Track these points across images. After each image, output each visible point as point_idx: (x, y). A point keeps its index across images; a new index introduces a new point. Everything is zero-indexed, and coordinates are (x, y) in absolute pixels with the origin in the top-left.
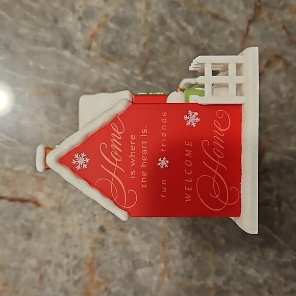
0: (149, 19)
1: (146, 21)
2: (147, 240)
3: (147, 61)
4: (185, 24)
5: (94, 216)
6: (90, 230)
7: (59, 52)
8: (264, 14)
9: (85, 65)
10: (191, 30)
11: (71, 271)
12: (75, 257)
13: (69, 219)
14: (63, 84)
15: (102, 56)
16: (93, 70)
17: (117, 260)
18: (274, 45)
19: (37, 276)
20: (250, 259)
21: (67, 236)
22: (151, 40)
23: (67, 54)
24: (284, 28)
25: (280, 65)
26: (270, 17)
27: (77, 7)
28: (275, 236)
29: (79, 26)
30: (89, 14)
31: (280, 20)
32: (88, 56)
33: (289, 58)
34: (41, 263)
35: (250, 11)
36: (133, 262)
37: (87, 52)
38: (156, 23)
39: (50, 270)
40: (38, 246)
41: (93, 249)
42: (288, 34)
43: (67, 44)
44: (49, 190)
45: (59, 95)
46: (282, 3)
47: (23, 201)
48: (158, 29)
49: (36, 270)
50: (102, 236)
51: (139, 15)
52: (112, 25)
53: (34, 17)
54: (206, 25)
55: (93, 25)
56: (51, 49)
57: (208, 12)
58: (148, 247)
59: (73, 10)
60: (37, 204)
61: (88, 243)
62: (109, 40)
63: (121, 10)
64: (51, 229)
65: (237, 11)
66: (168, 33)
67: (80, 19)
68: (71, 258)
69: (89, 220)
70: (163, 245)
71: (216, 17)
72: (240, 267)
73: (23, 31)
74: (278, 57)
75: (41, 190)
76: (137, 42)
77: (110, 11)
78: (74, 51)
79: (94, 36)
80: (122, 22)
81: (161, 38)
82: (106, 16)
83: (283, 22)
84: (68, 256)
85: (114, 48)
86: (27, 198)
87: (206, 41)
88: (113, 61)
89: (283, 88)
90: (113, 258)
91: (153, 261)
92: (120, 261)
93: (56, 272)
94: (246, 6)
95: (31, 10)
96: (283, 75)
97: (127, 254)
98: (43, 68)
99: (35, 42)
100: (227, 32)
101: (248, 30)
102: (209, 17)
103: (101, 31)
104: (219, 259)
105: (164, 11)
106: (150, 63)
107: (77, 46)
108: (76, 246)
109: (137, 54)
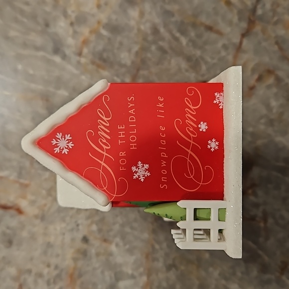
0: (142, 27)
1: (139, 30)
2: (130, 251)
3: (138, 70)
4: (178, 35)
5: (78, 225)
6: (73, 240)
7: (49, 56)
8: (258, 28)
9: (75, 71)
10: (184, 41)
11: (52, 281)
12: (56, 267)
13: (51, 228)
14: (51, 89)
15: (93, 63)
16: (83, 77)
17: (99, 271)
18: (266, 59)
19: (17, 285)
20: (234, 274)
21: (49, 245)
22: (144, 49)
23: (57, 59)
24: (277, 43)
25: (271, 80)
26: (264, 31)
27: (69, 12)
28: (260, 252)
29: (71, 31)
30: (81, 20)
31: (273, 35)
32: (79, 62)
33: (280, 74)
34: (21, 272)
35: (244, 25)
36: (116, 274)
37: (78, 58)
38: (149, 32)
39: (30, 279)
40: (19, 254)
41: (75, 260)
42: (281, 49)
43: (57, 49)
44: (33, 198)
45: (47, 100)
46: (275, 19)
47: (5, 207)
48: (150, 38)
49: (16, 279)
50: (85, 246)
51: (132, 23)
52: (104, 32)
53: (25, 20)
54: (199, 36)
55: (85, 31)
56: (41, 54)
57: (202, 24)
58: (132, 259)
59: (65, 14)
60: (19, 211)
61: (70, 253)
62: (100, 48)
63: (114, 17)
64: (33, 237)
65: (230, 23)
66: (161, 43)
67: (72, 24)
68: (53, 267)
69: (72, 230)
70: (147, 257)
71: (210, 28)
72: (223, 282)
73: (12, 33)
74: (270, 72)
75: (24, 197)
76: (129, 51)
77: (103, 17)
78: (64, 57)
79: (85, 42)
80: (115, 29)
81: (153, 48)
82: (99, 22)
83: (276, 37)
84: (49, 266)
85: (105, 55)
86: (9, 204)
87: (198, 53)
88: (104, 69)
89: (274, 103)
90: (95, 269)
91: (136, 274)
92: (103, 272)
93: (36, 282)
94: (240, 19)
95: (22, 12)
96: (275, 90)
97: (109, 265)
98: (31, 72)
99: (25, 45)
100: (220, 45)
101: (241, 43)
102: (202, 29)
103: (93, 38)
104: (203, 273)
105: (157, 21)
106: (142, 72)
107: (68, 52)
108: (58, 256)
109: (129, 63)
